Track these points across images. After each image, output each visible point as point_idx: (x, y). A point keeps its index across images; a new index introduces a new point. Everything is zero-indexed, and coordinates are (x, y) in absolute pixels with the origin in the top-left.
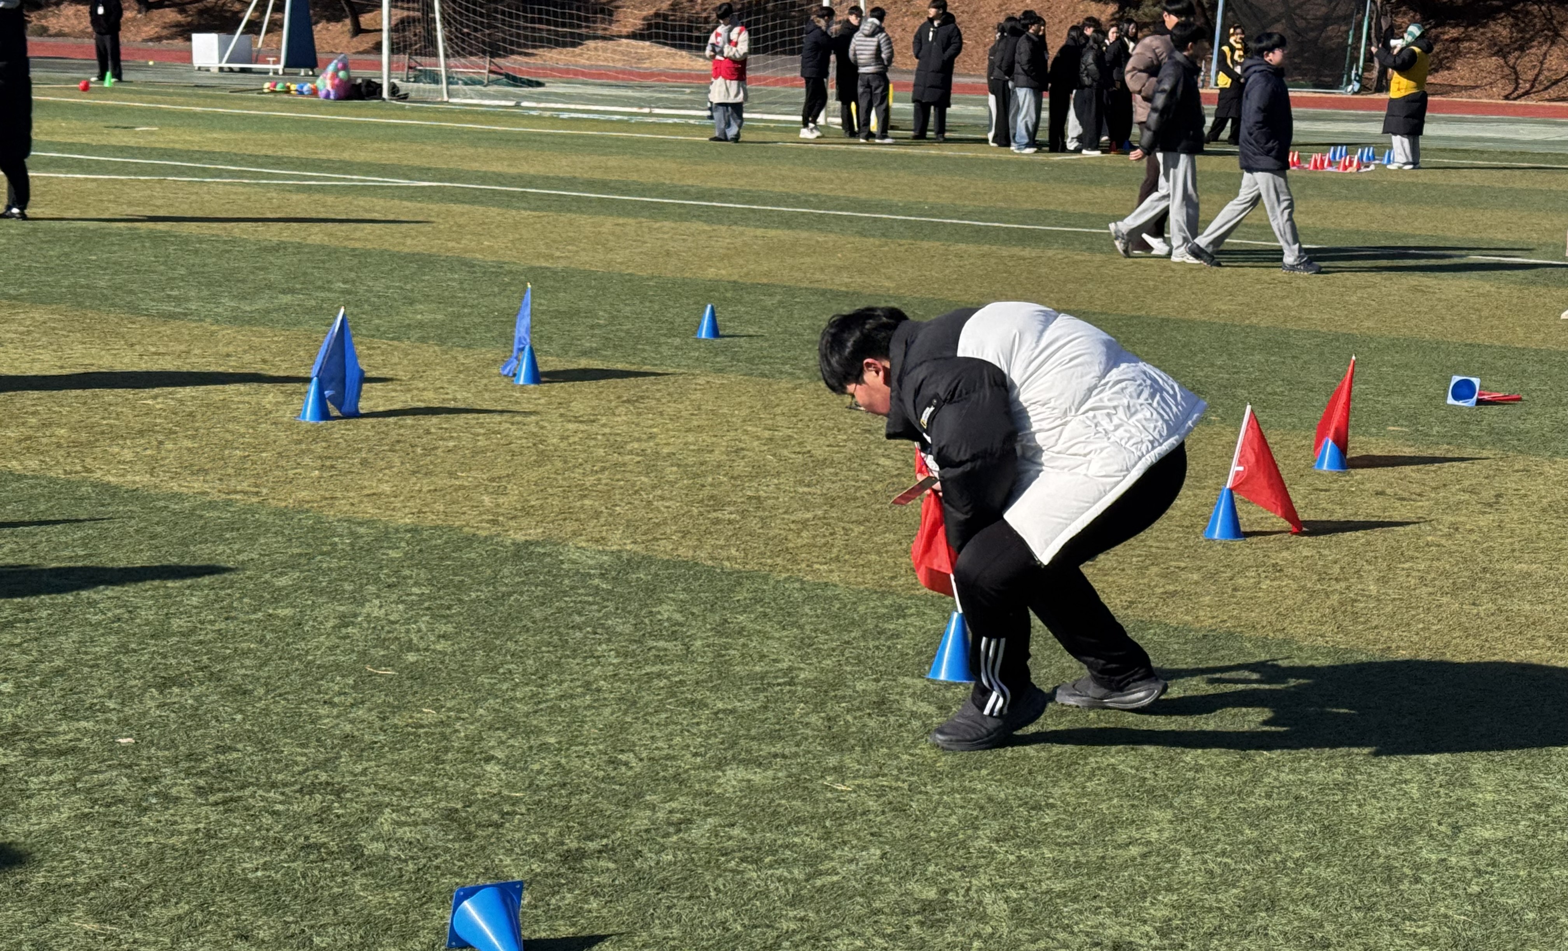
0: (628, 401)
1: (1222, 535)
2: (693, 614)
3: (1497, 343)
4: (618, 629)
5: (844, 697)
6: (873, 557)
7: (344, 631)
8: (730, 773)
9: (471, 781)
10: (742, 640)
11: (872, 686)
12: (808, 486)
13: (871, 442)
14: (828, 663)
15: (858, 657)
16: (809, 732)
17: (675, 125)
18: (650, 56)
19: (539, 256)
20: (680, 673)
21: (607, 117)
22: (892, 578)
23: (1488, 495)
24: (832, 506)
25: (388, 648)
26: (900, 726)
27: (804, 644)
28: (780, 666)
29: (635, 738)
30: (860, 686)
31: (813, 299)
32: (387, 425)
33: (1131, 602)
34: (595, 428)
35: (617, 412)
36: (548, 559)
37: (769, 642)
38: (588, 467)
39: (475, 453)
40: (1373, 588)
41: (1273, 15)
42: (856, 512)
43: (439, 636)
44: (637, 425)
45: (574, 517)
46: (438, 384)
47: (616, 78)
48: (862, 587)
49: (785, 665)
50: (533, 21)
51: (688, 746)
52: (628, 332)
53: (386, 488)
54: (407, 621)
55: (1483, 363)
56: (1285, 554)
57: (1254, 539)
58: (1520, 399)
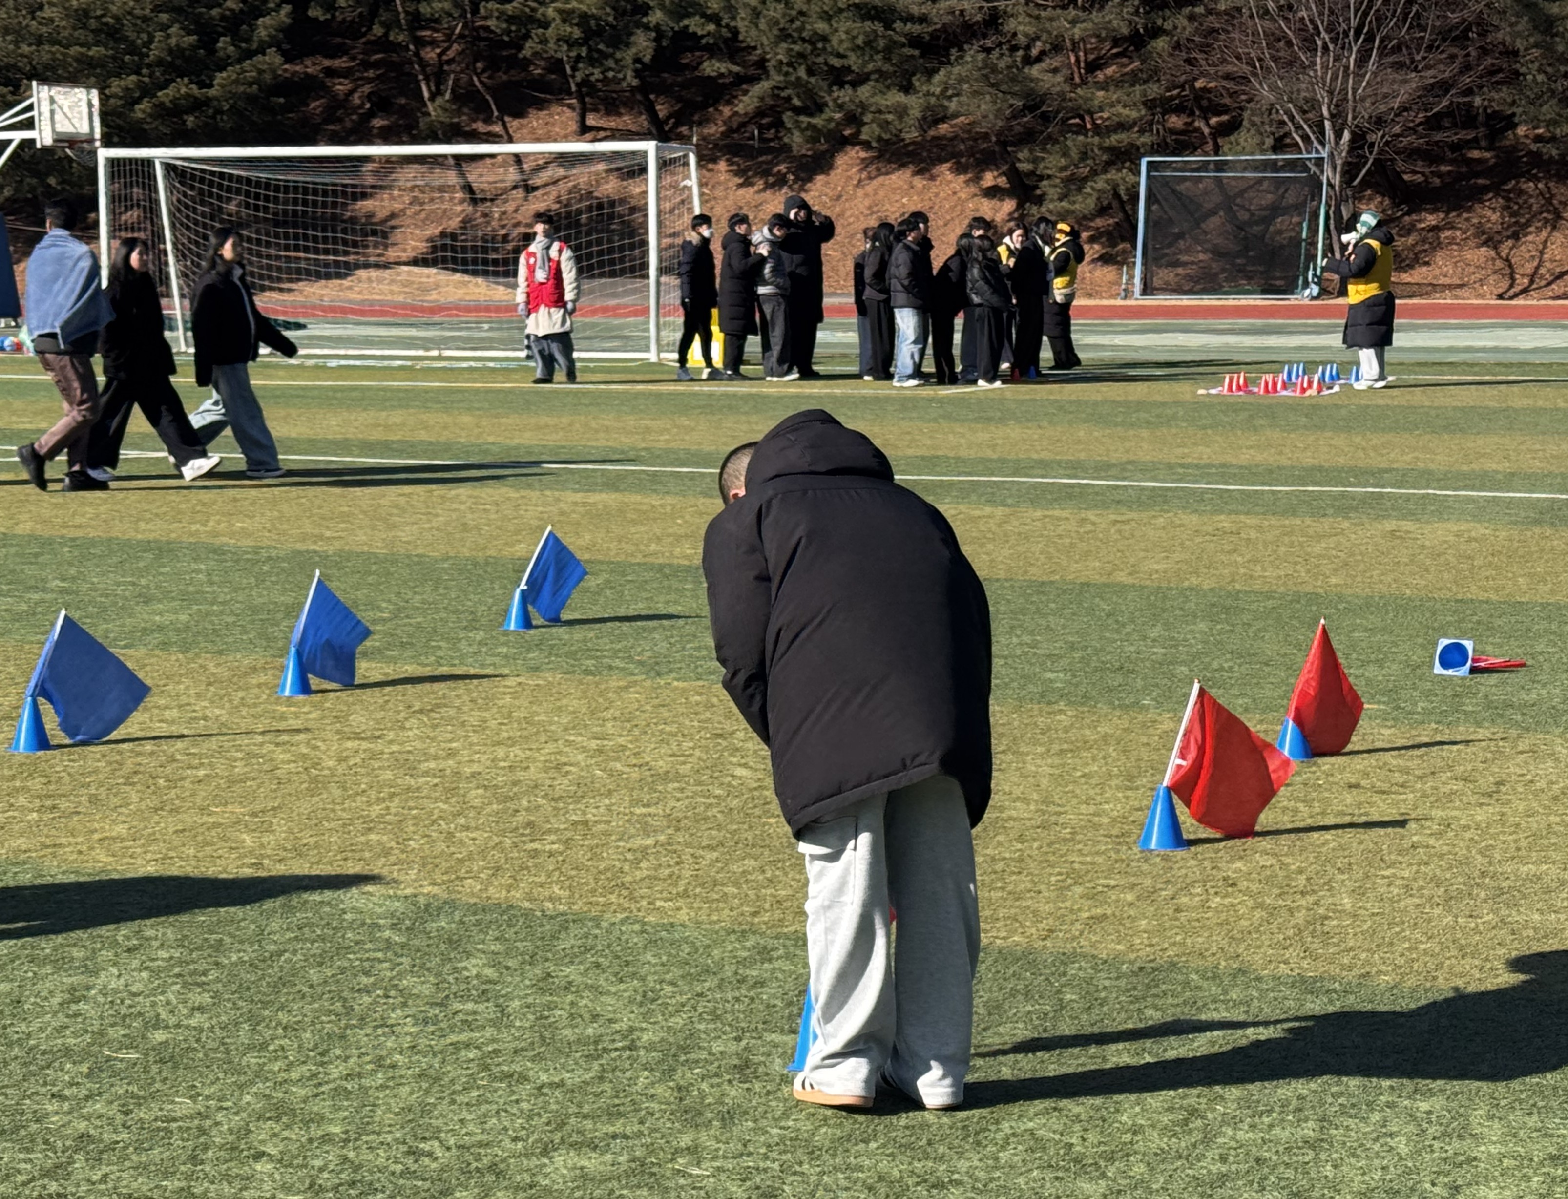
0: (421, 711)
1: (1160, 843)
2: (508, 968)
3: (1494, 597)
4: (415, 991)
5: (697, 1061)
6: (731, 890)
7: (74, 1007)
8: (559, 1160)
9: (237, 1184)
10: (570, 998)
11: (733, 1047)
12: (648, 806)
13: (725, 749)
14: (678, 1021)
15: (713, 1012)
16: (655, 1106)
17: (471, 369)
18: (437, 286)
19: (304, 538)
20: (494, 1041)
21: (386, 363)
22: (755, 914)
23: (1486, 782)
24: (678, 829)
25: (130, 1026)
26: (768, 1093)
27: (648, 998)
28: (617, 1026)
29: (439, 1122)
30: (717, 1047)
31: (648, 576)
32: (120, 753)
33: (1051, 931)
34: (379, 746)
35: (407, 725)
36: (327, 909)
37: (603, 999)
38: (373, 794)
39: (232, 782)
40: (1347, 902)
41: (1208, 206)
42: (707, 836)
43: (193, 1009)
44: (433, 739)
45: (357, 856)
46: (184, 699)
47: (394, 315)
48: (717, 927)
49: (623, 1025)
50: (287, 248)
51: (505, 1129)
52: (419, 626)
53: (121, 830)
54: (154, 992)
55: (1479, 622)
56: (1239, 865)
57: (1200, 848)
58: (1523, 665)
